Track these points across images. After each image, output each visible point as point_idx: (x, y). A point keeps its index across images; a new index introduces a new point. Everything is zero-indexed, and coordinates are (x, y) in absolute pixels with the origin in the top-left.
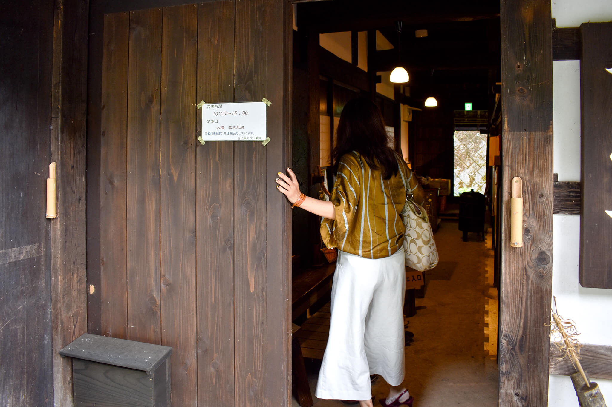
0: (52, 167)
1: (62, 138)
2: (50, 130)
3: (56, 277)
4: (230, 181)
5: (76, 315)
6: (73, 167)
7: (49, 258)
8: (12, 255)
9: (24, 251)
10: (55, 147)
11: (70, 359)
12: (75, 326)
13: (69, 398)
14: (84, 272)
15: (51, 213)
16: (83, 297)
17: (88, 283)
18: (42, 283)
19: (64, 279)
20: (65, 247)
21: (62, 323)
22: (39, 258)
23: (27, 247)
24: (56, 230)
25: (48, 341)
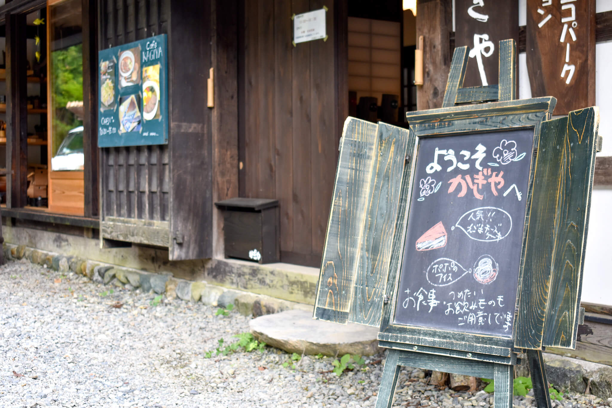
0: (211, 71)
1: (218, 50)
2: (210, 46)
3: (214, 150)
5: (229, 182)
6: (226, 72)
7: (210, 135)
8: (184, 127)
9: (193, 127)
10: (213, 58)
11: (221, 207)
12: (228, 189)
13: (222, 241)
14: (236, 152)
15: (210, 103)
16: (235, 170)
17: (239, 160)
18: (204, 152)
19: (220, 152)
20: (220, 129)
21: (218, 184)
22: (203, 134)
23: (194, 125)
24: (215, 114)
25: (208, 195)
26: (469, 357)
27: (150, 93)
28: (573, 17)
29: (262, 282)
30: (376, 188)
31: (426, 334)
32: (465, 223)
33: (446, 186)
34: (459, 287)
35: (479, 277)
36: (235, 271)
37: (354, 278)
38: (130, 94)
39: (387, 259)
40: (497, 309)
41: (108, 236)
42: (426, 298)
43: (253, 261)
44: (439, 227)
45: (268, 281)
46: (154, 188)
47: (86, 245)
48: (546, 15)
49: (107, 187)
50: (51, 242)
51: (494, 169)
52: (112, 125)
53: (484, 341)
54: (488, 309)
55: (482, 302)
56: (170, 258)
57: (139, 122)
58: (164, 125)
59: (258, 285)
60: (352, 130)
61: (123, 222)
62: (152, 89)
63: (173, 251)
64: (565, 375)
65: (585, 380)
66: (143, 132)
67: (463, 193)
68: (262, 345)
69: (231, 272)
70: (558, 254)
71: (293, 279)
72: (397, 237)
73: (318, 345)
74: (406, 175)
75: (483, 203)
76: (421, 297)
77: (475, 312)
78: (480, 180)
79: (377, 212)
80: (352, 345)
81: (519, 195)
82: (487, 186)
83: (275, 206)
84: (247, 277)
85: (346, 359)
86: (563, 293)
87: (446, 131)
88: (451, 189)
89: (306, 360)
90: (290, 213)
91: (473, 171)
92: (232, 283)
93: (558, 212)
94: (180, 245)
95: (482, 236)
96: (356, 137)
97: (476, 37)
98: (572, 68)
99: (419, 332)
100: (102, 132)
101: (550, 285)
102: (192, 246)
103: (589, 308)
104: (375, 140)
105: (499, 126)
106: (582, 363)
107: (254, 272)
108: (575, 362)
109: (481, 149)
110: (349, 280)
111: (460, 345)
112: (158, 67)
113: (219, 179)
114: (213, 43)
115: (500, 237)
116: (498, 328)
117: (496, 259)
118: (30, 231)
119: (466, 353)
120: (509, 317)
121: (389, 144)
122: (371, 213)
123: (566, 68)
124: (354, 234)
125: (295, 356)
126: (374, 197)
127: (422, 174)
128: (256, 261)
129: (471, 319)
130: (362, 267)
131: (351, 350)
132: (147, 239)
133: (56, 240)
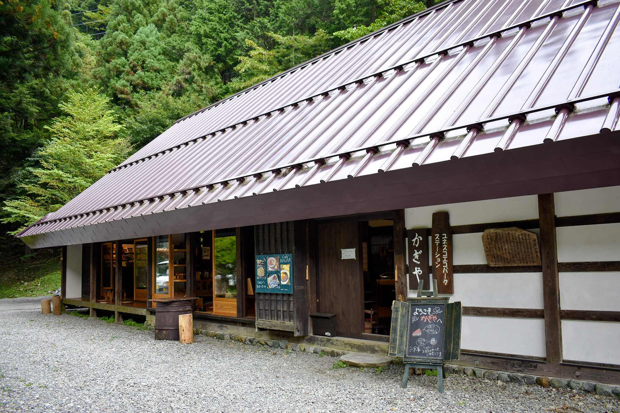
0: (307, 266)
1: (310, 259)
3: (309, 295)
4: (348, 270)
5: (314, 307)
6: (312, 267)
7: (307, 290)
8: (299, 287)
10: (308, 261)
11: (312, 317)
12: (314, 310)
13: (312, 329)
14: (316, 296)
15: (307, 278)
16: (316, 302)
17: (317, 299)
18: (305, 296)
19: (311, 296)
20: (311, 288)
21: (310, 308)
22: (305, 290)
23: (302, 287)
24: (309, 282)
25: (307, 312)
26: (431, 364)
27: (284, 275)
28: (447, 266)
29: (332, 344)
30: (401, 320)
31: (418, 358)
32: (427, 329)
33: (420, 319)
34: (426, 346)
35: (432, 343)
36: (319, 340)
37: (397, 344)
38: (274, 274)
39: (405, 339)
40: (437, 351)
41: (260, 327)
42: (416, 349)
43: (327, 336)
44: (419, 330)
45: (335, 343)
46: (285, 309)
47: (238, 329)
48: (438, 264)
49: (259, 307)
50: (217, 328)
51: (434, 315)
52: (263, 284)
53: (435, 359)
54: (434, 351)
55: (433, 349)
56: (295, 336)
57: (279, 285)
58: (292, 287)
59: (330, 345)
60: (395, 304)
61: (269, 321)
62: (286, 273)
63: (296, 333)
64: (448, 369)
65: (454, 370)
66: (280, 288)
67: (425, 321)
68: (348, 365)
69: (317, 340)
70: (454, 337)
71: (346, 343)
72: (407, 333)
73: (370, 364)
74: (408, 315)
75: (431, 324)
76: (415, 349)
77: (431, 352)
78: (430, 317)
79: (402, 326)
80: (381, 364)
81: (441, 322)
82: (432, 319)
83: (335, 316)
84: (325, 342)
85: (380, 368)
86: (456, 347)
87: (419, 304)
88: (422, 320)
89: (366, 369)
90: (341, 319)
91: (427, 315)
92: (318, 344)
93: (453, 327)
94: (298, 331)
95: (432, 332)
96: (396, 306)
97: (416, 268)
98: (447, 281)
99: (416, 358)
100: (257, 287)
101: (452, 345)
102: (302, 331)
103: (462, 350)
104: (400, 307)
105: (435, 303)
106: (452, 365)
107: (328, 340)
108: (450, 365)
109: (430, 309)
110: (396, 345)
111: (428, 361)
112: (289, 265)
113: (311, 306)
114: (308, 256)
115: (436, 333)
116: (438, 356)
117: (436, 338)
118: (202, 322)
119: (430, 363)
120: (441, 353)
121: (404, 307)
122: (400, 326)
123: (445, 280)
124: (397, 333)
125: (362, 368)
126: (401, 322)
127: (412, 315)
128: (329, 336)
129: (430, 354)
130: (399, 341)
131: (380, 365)
132: (283, 328)
133: (219, 327)
